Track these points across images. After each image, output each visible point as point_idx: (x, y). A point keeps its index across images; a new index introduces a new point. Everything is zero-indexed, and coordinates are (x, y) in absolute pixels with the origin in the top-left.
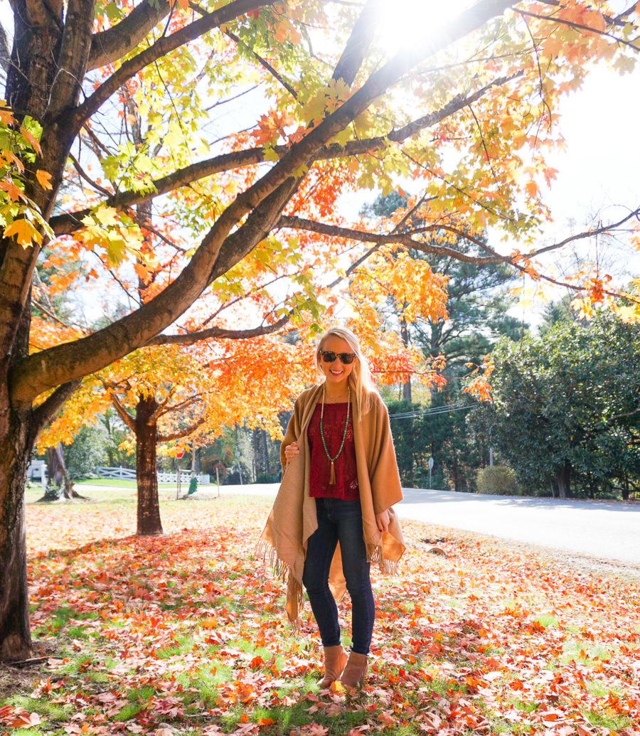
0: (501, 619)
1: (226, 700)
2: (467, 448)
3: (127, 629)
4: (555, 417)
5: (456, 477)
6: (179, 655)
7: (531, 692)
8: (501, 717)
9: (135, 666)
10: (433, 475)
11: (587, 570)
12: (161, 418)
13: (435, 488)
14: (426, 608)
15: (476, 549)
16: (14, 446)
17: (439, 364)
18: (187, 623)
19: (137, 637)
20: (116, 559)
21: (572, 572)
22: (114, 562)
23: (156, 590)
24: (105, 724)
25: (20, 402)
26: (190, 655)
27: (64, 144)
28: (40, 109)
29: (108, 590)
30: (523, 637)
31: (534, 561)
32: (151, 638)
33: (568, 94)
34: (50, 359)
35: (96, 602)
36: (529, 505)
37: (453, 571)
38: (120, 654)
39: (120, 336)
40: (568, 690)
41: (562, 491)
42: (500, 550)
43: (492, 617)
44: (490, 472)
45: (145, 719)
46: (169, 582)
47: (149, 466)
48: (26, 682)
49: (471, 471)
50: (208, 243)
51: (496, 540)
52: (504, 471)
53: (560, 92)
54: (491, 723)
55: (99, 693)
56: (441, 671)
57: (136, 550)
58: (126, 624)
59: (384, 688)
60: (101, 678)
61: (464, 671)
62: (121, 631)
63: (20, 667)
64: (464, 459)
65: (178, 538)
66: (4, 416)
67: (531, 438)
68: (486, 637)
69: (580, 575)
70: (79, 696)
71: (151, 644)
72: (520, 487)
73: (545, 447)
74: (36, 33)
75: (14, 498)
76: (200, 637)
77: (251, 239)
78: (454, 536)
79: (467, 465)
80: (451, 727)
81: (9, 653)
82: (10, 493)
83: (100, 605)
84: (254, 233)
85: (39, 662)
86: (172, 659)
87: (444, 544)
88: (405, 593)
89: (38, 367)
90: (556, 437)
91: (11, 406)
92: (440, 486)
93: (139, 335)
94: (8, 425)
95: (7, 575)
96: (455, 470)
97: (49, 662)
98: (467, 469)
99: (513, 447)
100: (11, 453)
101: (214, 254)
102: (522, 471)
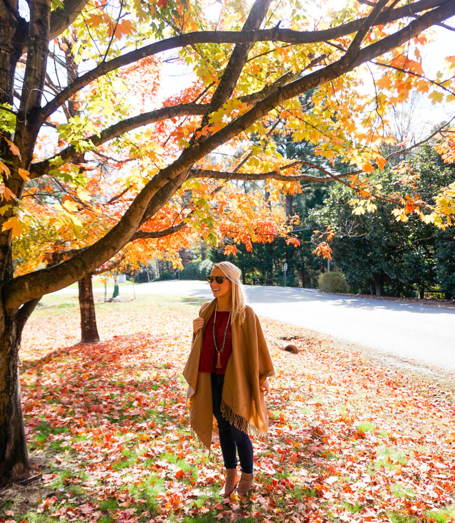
0: (337, 425)
1: (164, 510)
2: (311, 256)
3: (90, 442)
4: (374, 240)
5: (303, 275)
6: (128, 467)
7: (356, 494)
8: (337, 518)
9: (99, 478)
10: (287, 275)
11: (393, 367)
13: (288, 285)
14: (287, 415)
15: (318, 346)
16: (9, 339)
17: (294, 221)
18: (130, 435)
19: (97, 449)
20: (70, 368)
21: (384, 368)
22: (69, 372)
23: (104, 403)
25: (11, 310)
26: (135, 467)
27: (33, 134)
30: (351, 442)
31: (358, 358)
32: (106, 450)
34: (31, 282)
35: (64, 416)
36: (355, 304)
37: (303, 375)
38: (89, 468)
39: (80, 266)
40: (379, 493)
42: (335, 348)
43: (331, 423)
44: (328, 276)
47: (88, 294)
48: (31, 498)
49: (314, 272)
51: (333, 339)
52: (338, 275)
55: (81, 504)
56: (300, 477)
57: (84, 359)
58: (88, 437)
59: (264, 496)
60: (79, 490)
61: (313, 477)
62: (85, 444)
63: (25, 485)
64: (309, 264)
65: (112, 346)
66: (1, 320)
67: (358, 254)
68: (327, 444)
69: (389, 371)
70: (68, 510)
71: (107, 455)
72: (348, 287)
73: (367, 260)
75: (12, 374)
76: (140, 450)
77: (169, 193)
78: (303, 335)
79: (312, 268)
81: (17, 475)
82: (9, 371)
83: (67, 419)
85: (36, 479)
86: (124, 471)
87: (296, 341)
88: (272, 401)
89: (23, 287)
91: (5, 313)
92: (293, 284)
93: (93, 264)
94: (4, 326)
95: (11, 425)
96: (303, 272)
97: (43, 478)
98: (311, 271)
99: (344, 260)
100: (7, 344)
101: (144, 208)
102: (350, 277)
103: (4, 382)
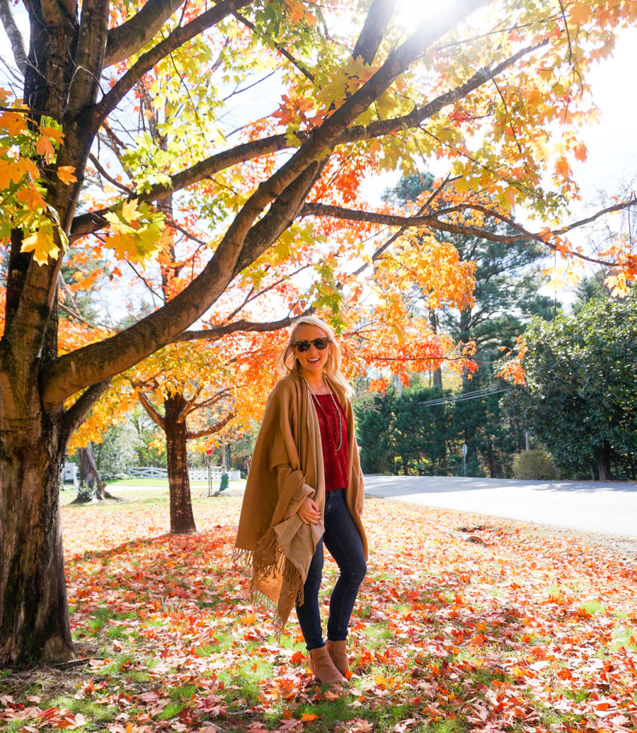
0: (545, 607)
1: (268, 697)
2: (502, 433)
3: (165, 628)
4: (592, 397)
5: (491, 462)
6: (219, 652)
7: (580, 681)
8: (550, 708)
9: (175, 665)
10: (467, 461)
11: (632, 554)
12: (189, 415)
13: (470, 475)
14: (467, 598)
15: (515, 537)
16: (48, 449)
17: (470, 349)
18: (225, 620)
19: (176, 635)
20: (151, 559)
21: (617, 557)
22: (149, 561)
23: (193, 588)
24: (149, 724)
25: (51, 405)
26: (230, 653)
27: (84, 143)
28: (58, 108)
29: (145, 589)
30: (569, 625)
31: (577, 547)
32: (190, 636)
33: (598, 62)
34: (79, 360)
35: (134, 602)
36: (568, 489)
37: (492, 559)
38: (160, 653)
39: (147, 333)
40: (619, 678)
41: (602, 475)
42: (540, 536)
43: (536, 606)
44: (527, 457)
45: (188, 718)
46: (205, 580)
47: (180, 464)
48: (69, 683)
49: (507, 457)
50: (233, 235)
51: (536, 526)
52: (541, 455)
53: (590, 60)
54: (541, 714)
55: (141, 693)
56: (486, 662)
57: (171, 549)
58: (165, 623)
59: (427, 681)
60: (143, 677)
61: (509, 661)
62: (159, 630)
63: (63, 669)
64: (499, 444)
65: (212, 536)
66: (37, 419)
67: (568, 420)
68: (531, 626)
69: (625, 559)
70: (122, 696)
71: (190, 642)
72: (558, 471)
73: (583, 429)
74: (51, 33)
75: (49, 501)
76: (239, 634)
77: (275, 229)
78: (492, 524)
79: (502, 450)
80: (498, 719)
81: (51, 655)
82: (46, 496)
83: (138, 605)
84: (278, 222)
85: (81, 663)
86: (213, 657)
87: (482, 532)
88: (444, 583)
89: (68, 368)
90: (594, 418)
91: (42, 409)
92: (474, 473)
93: (166, 331)
94: (40, 429)
95: (46, 578)
96: (490, 456)
97: (91, 663)
98: (502, 454)
99: (550, 430)
100: (44, 456)
101: (238, 245)
102: (560, 455)
103: (38, 513)
